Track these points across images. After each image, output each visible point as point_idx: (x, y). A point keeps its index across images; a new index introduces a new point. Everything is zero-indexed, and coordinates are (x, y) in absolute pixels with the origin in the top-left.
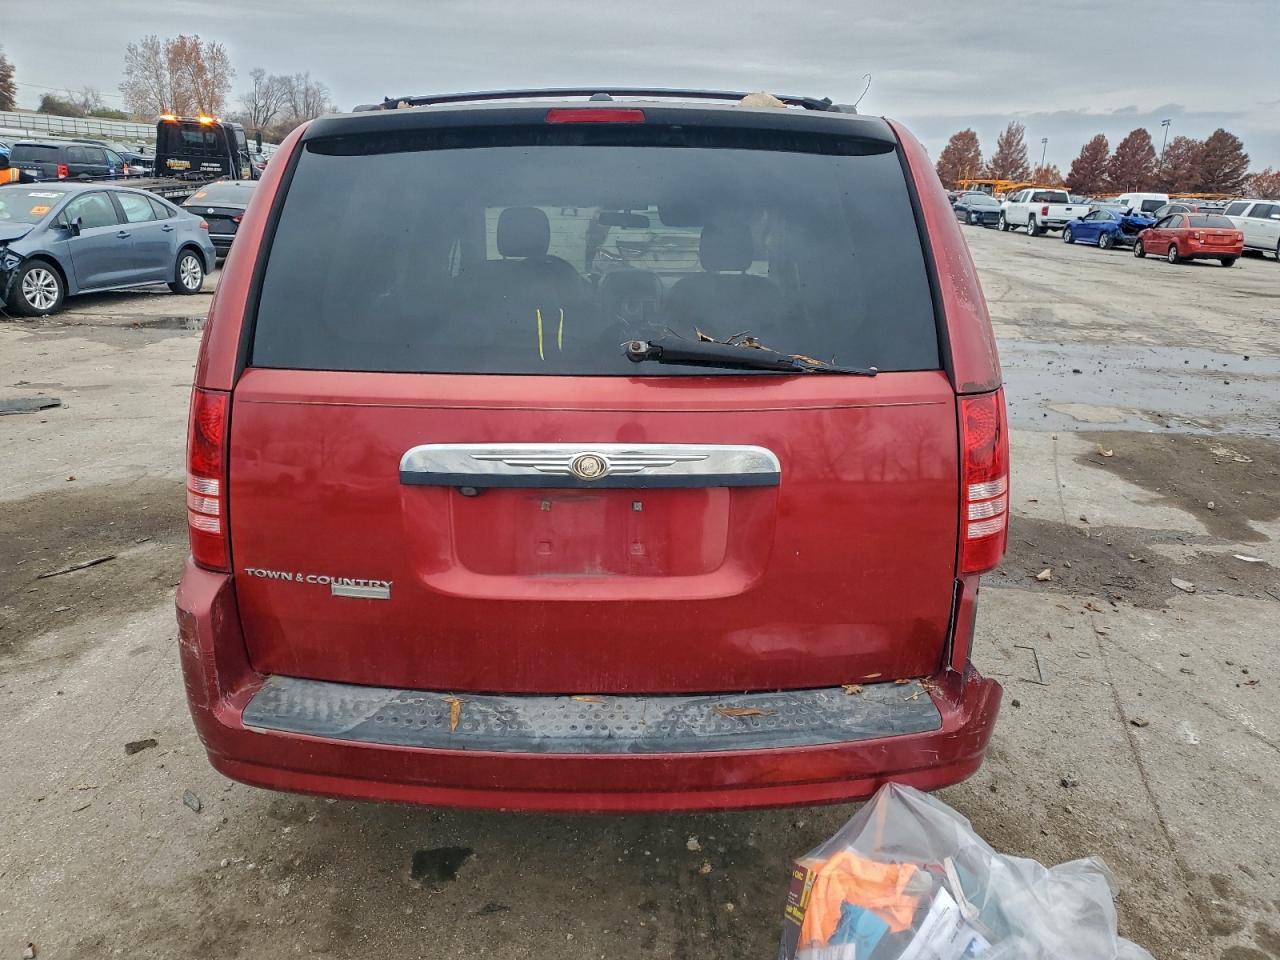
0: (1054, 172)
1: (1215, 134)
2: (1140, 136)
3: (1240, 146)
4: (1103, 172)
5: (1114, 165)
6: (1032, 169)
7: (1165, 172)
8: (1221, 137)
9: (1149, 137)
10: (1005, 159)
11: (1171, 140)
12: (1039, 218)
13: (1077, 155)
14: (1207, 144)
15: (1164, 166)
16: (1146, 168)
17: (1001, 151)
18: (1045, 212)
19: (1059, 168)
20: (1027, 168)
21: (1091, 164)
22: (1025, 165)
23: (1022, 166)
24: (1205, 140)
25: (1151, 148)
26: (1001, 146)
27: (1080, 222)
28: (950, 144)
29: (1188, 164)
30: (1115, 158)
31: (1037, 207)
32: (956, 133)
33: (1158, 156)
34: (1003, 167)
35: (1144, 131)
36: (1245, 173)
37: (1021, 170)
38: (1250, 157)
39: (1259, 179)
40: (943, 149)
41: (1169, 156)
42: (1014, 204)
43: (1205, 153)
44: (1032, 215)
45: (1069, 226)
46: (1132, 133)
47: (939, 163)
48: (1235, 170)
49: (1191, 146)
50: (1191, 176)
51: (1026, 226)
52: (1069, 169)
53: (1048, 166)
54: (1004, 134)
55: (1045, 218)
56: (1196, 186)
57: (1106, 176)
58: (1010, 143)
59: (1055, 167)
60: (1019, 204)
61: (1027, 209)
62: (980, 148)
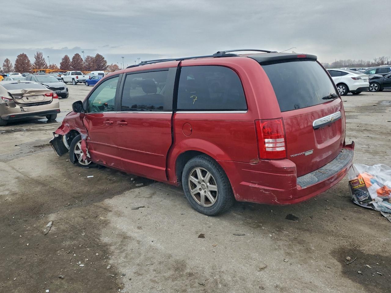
0: (55, 66)
1: (97, 55)
2: (77, 55)
3: (104, 58)
4: (70, 66)
5: (73, 64)
6: (48, 65)
7: (87, 65)
8: (98, 56)
9: (80, 56)
10: (38, 62)
11: (86, 56)
12: (76, 80)
13: (61, 61)
14: (95, 58)
15: (86, 64)
16: (81, 64)
17: (37, 60)
18: (77, 78)
19: (57, 65)
20: (46, 65)
21: (66, 63)
22: (46, 64)
23: (45, 65)
24: (95, 57)
25: (81, 59)
26: (36, 59)
27: (90, 80)
28: (18, 58)
29: (92, 63)
30: (72, 62)
31: (74, 76)
32: (19, 54)
33: (84, 61)
34: (38, 65)
35: (78, 54)
36: (107, 65)
37: (44, 66)
38: (107, 61)
39: (110, 67)
40: (16, 60)
41: (87, 61)
42: (66, 76)
43: (95, 60)
44: (73, 79)
45: (86, 81)
46: (75, 55)
47: (15, 64)
48: (104, 64)
49: (92, 58)
50: (94, 66)
51: (72, 82)
52: (60, 65)
53: (53, 64)
54: (36, 55)
55: (78, 79)
56: (96, 69)
57: (71, 67)
58: (38, 57)
59: (55, 65)
60: (68, 76)
61: (71, 77)
62: (29, 59)
